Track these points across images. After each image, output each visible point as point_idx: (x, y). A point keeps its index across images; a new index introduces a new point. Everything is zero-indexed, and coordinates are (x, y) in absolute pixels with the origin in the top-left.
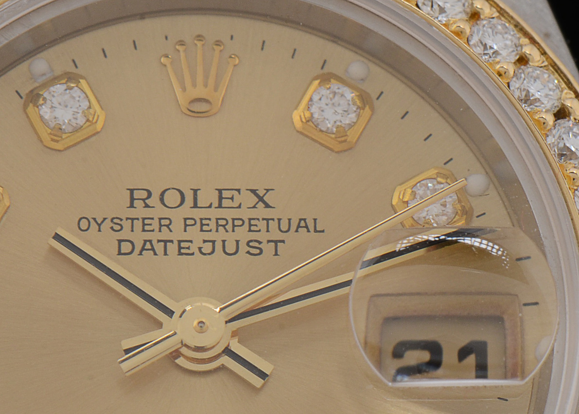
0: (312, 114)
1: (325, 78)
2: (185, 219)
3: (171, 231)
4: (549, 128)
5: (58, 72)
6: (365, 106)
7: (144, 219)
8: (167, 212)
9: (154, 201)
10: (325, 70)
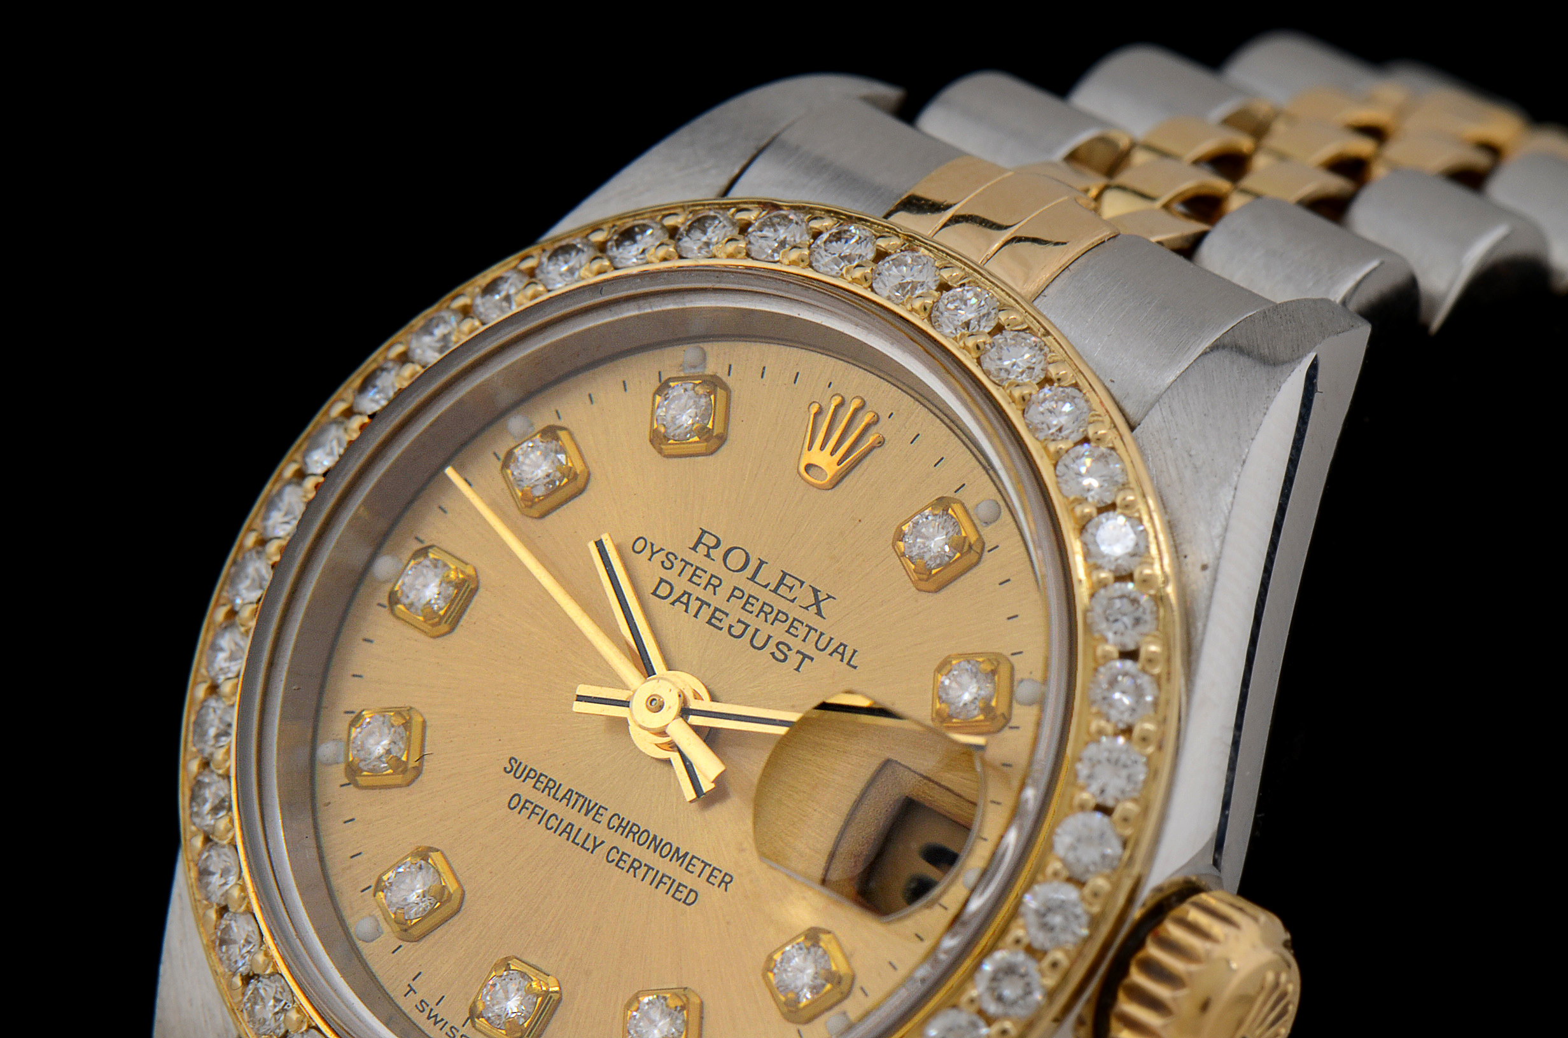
1: (947, 503)
2: (735, 588)
3: (715, 594)
5: (709, 371)
6: (966, 552)
7: (697, 568)
8: (722, 572)
9: (718, 554)
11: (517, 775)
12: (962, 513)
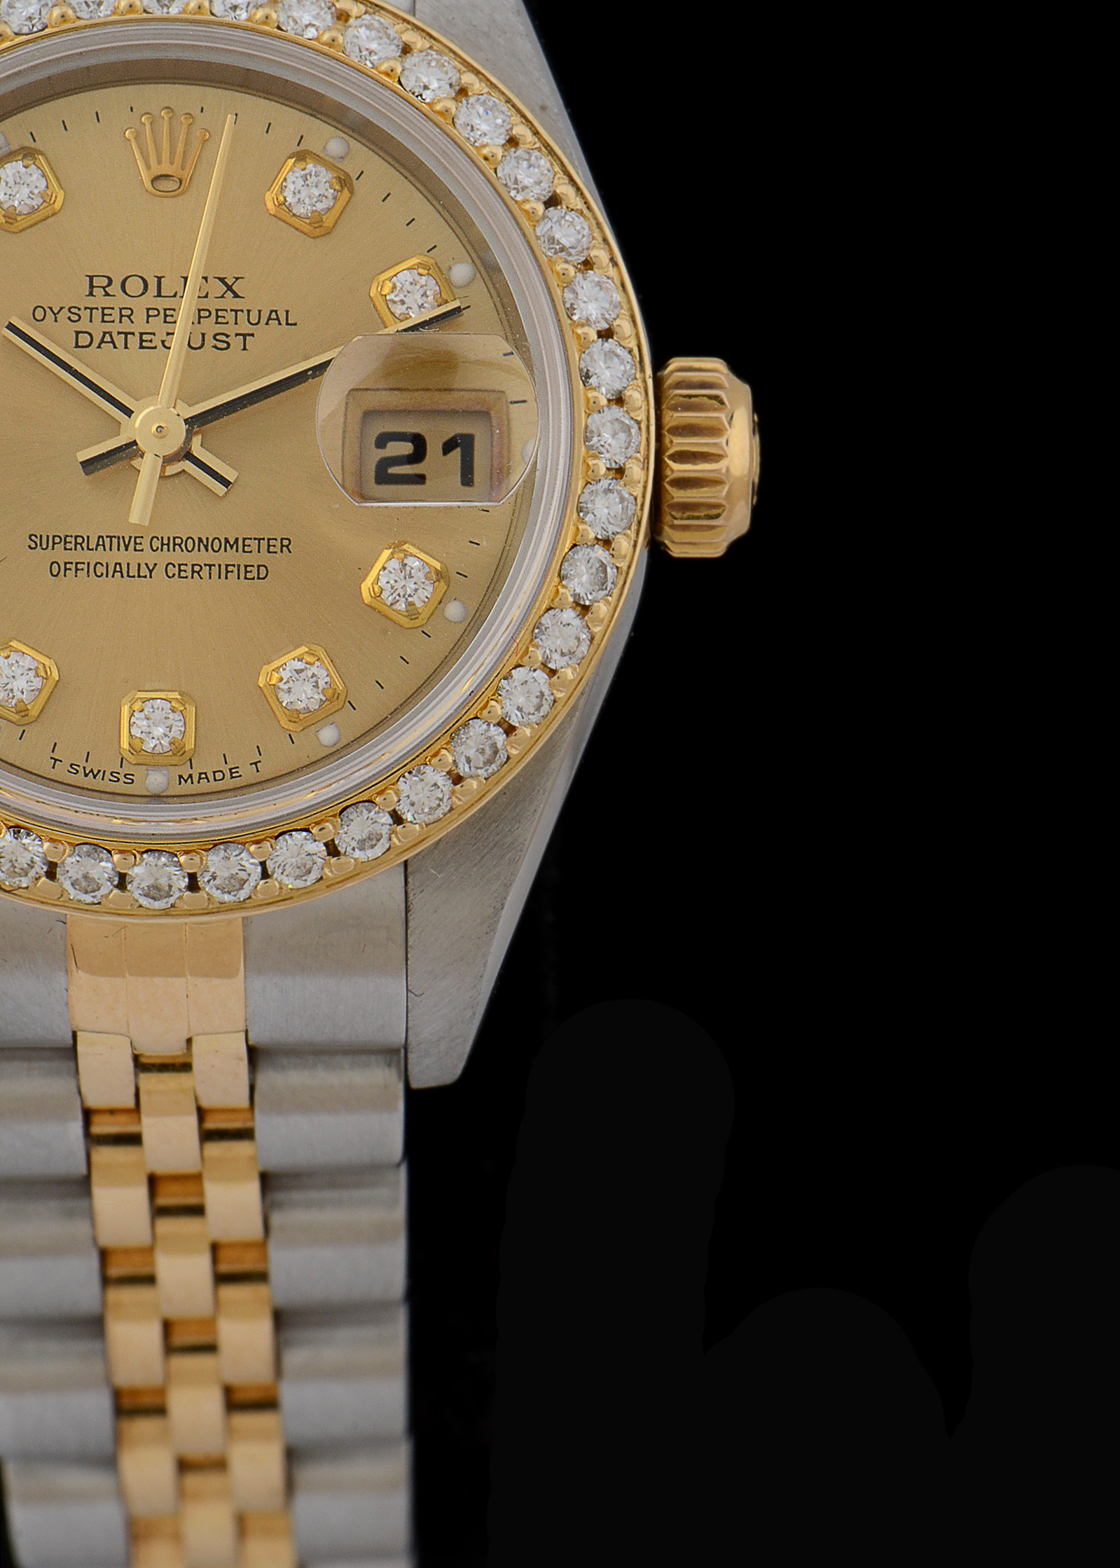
0: (285, 198)
1: (301, 156)
2: (148, 310)
3: (132, 322)
4: (537, 219)
5: (15, 147)
6: (342, 188)
7: (103, 309)
8: (129, 302)
9: (115, 289)
10: (302, 147)
11: (44, 547)
12: (318, 159)
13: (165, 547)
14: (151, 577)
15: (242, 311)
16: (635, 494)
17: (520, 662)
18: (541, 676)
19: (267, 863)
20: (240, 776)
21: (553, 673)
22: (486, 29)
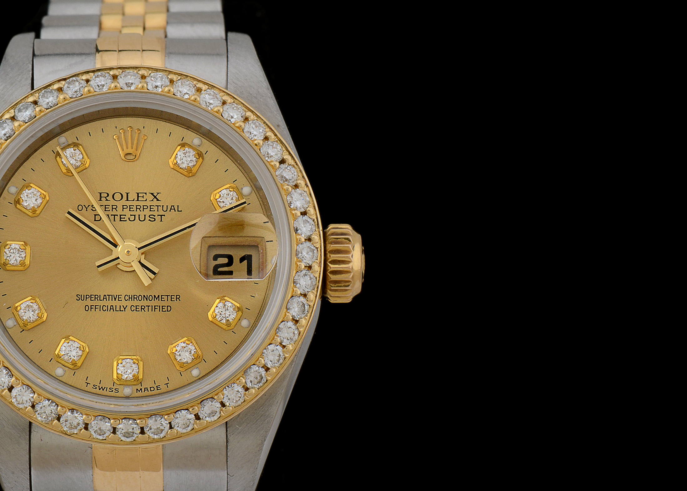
0: (177, 161)
1: (183, 145)
2: (123, 206)
3: (117, 211)
4: (276, 168)
5: (70, 143)
6: (199, 157)
7: (105, 206)
8: (115, 203)
9: (110, 198)
10: (183, 142)
11: (83, 299)
12: (190, 146)
13: (130, 299)
14: (125, 311)
15: (160, 206)
16: (316, 276)
17: (271, 342)
18: (279, 348)
19: (172, 422)
20: (161, 389)
21: (284, 347)
22: (255, 95)
